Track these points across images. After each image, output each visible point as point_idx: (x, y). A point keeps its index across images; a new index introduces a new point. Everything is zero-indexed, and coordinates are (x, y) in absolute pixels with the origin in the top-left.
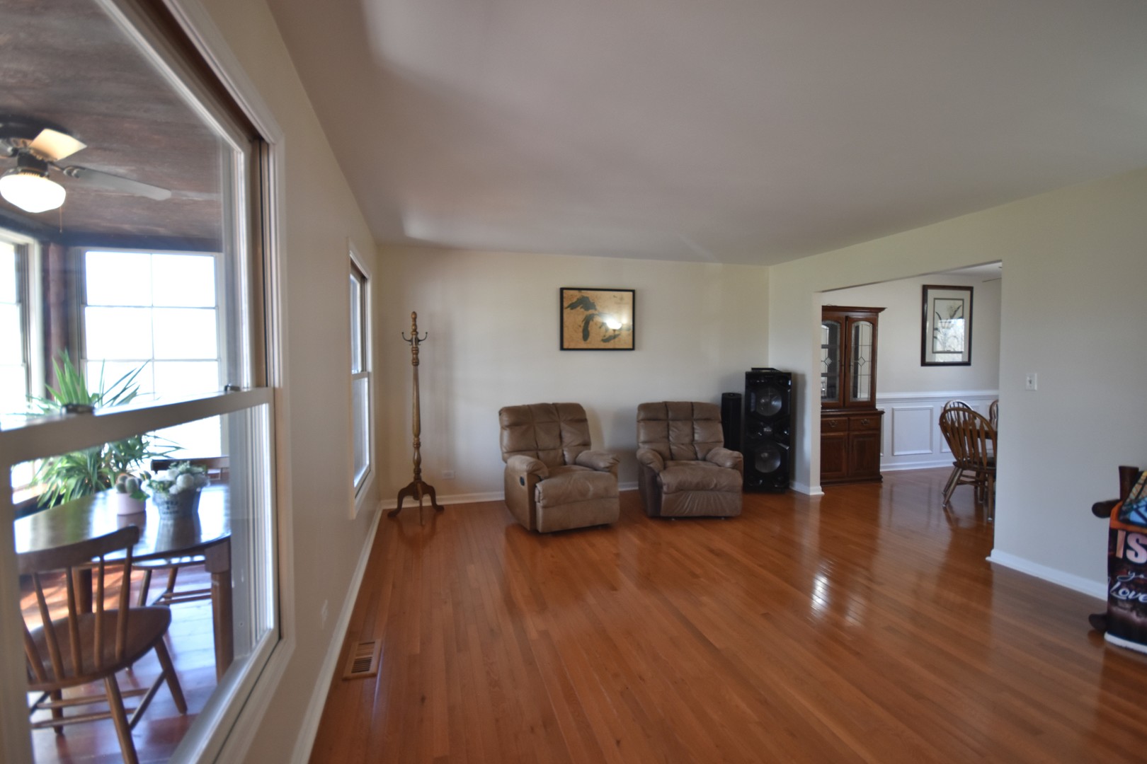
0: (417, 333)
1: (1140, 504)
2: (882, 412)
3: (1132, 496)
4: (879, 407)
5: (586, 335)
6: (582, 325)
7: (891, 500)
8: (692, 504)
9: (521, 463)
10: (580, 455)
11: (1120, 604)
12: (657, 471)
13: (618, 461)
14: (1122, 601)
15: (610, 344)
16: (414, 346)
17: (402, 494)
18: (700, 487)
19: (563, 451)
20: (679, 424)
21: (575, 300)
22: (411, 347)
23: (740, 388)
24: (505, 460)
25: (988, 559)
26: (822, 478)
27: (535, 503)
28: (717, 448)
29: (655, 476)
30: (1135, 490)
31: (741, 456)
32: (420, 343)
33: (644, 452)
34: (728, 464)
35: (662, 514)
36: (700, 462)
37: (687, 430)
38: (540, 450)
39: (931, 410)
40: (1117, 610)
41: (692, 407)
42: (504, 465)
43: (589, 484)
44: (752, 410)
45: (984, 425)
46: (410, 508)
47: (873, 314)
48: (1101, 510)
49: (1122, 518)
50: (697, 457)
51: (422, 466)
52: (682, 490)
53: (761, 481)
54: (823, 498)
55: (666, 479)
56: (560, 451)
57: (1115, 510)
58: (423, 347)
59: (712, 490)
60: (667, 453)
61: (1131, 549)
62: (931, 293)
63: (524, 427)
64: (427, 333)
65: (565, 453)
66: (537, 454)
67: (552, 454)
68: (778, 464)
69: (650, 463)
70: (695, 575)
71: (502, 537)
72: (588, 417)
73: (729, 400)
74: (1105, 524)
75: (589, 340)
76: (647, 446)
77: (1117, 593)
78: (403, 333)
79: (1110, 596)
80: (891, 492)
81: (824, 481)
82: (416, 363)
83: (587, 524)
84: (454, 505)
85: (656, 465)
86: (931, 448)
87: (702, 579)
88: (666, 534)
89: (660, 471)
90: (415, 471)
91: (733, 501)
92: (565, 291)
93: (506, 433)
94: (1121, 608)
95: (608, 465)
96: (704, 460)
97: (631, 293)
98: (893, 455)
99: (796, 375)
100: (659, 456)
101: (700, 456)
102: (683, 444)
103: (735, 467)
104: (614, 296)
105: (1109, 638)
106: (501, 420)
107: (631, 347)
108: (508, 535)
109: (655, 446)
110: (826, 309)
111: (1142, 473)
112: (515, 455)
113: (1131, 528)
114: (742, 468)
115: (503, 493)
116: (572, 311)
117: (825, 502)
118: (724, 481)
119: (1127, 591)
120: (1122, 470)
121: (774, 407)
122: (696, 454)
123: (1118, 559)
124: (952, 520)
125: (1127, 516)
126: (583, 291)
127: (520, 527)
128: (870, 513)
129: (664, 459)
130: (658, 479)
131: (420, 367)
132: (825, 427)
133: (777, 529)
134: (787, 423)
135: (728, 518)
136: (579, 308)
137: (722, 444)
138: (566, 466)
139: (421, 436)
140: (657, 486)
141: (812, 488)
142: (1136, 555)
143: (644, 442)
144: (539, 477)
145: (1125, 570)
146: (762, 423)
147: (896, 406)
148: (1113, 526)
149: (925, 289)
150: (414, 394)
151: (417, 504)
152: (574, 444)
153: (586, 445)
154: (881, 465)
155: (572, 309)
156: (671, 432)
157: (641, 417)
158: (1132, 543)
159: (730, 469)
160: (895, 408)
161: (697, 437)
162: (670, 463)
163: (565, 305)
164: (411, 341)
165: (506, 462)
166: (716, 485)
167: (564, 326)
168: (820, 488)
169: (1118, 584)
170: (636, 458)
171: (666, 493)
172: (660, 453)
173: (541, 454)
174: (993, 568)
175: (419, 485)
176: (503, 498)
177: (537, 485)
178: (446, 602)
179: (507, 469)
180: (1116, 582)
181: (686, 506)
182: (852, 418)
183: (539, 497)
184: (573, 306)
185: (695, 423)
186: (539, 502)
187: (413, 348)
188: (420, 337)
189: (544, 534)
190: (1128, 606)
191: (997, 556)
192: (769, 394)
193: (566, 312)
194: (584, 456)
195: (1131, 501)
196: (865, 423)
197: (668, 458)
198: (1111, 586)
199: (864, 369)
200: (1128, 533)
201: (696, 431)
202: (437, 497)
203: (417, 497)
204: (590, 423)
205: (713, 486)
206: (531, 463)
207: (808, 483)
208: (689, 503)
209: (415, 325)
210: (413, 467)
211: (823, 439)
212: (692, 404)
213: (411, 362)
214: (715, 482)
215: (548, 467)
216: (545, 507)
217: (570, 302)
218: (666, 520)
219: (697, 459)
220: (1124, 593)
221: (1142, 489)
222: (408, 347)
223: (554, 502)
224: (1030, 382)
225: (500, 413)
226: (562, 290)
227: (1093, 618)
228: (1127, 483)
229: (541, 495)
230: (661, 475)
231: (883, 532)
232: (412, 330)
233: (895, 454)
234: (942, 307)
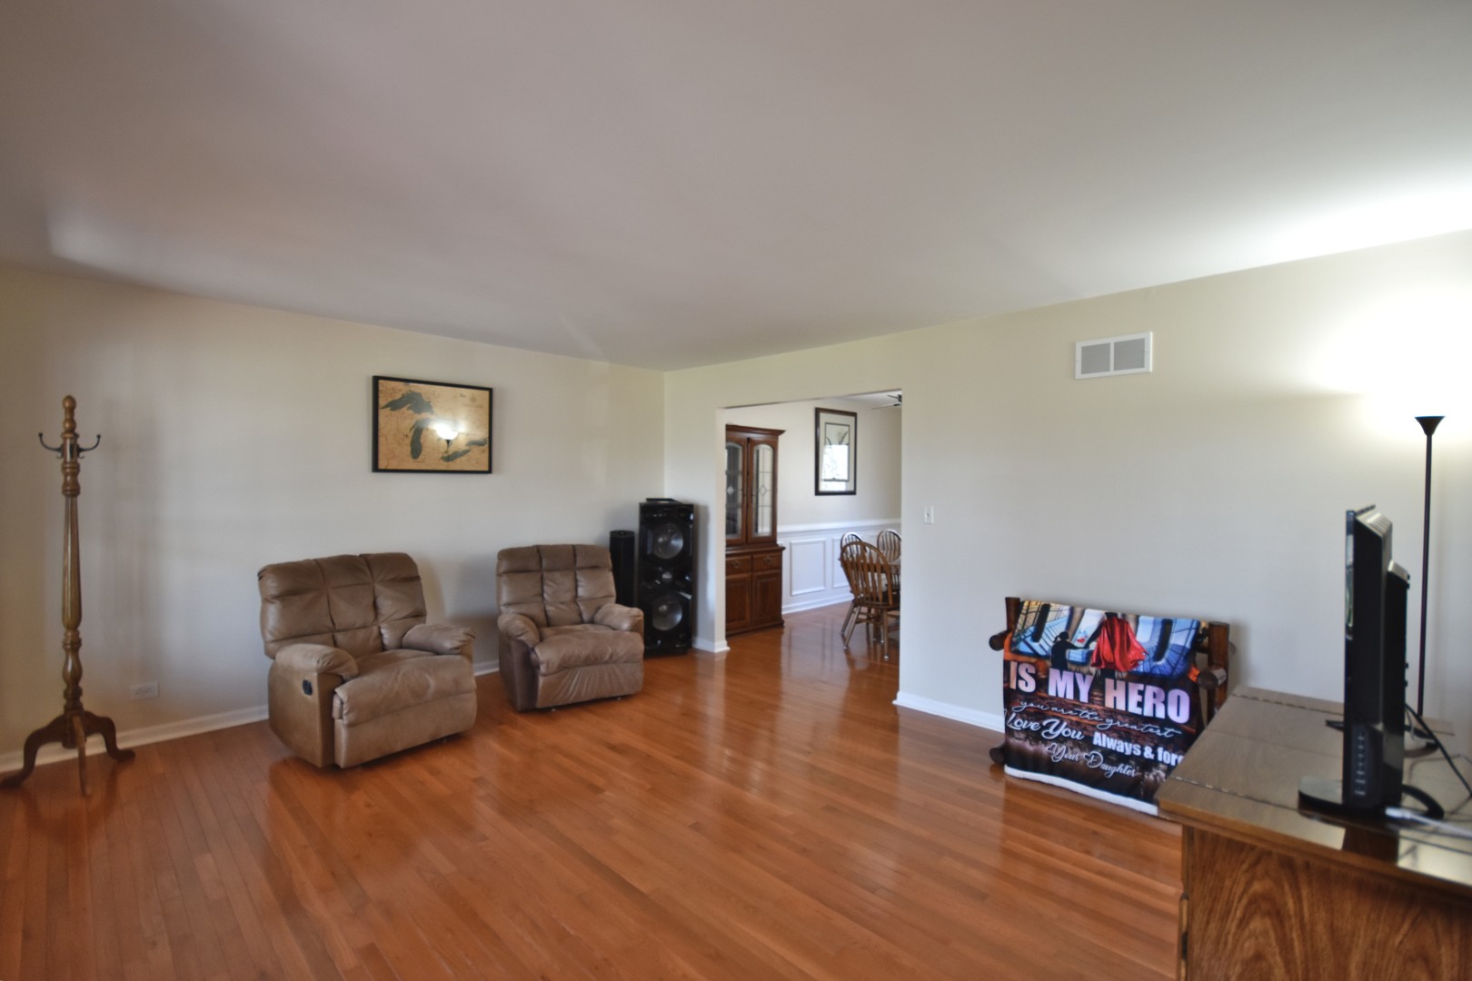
0: (76, 436)
1: (1027, 635)
2: (783, 548)
3: (1019, 627)
4: (780, 542)
5: (416, 449)
6: (411, 434)
7: (790, 646)
8: (580, 685)
9: (305, 659)
10: (409, 632)
11: (1016, 735)
12: (530, 645)
13: (473, 637)
14: (1017, 731)
15: (451, 463)
16: (68, 459)
17: (34, 743)
18: (592, 661)
19: (379, 628)
20: (557, 575)
21: (398, 396)
22: (62, 460)
23: (632, 523)
24: (271, 655)
25: (895, 702)
26: (728, 629)
27: (332, 720)
28: (608, 605)
29: (527, 652)
30: (1021, 620)
31: (642, 613)
32: (82, 454)
33: (510, 619)
34: (626, 625)
35: (539, 704)
36: (588, 626)
37: (568, 583)
38: (339, 631)
39: (824, 543)
40: (1014, 741)
41: (574, 550)
42: (270, 662)
43: (427, 676)
44: (649, 552)
45: (880, 559)
46: (53, 766)
47: (773, 436)
48: (996, 643)
49: (1013, 649)
50: (582, 618)
51: (82, 684)
52: (565, 668)
53: (659, 642)
54: (729, 654)
55: (546, 655)
56: (375, 629)
57: (1007, 641)
58: (85, 461)
59: (606, 663)
60: (541, 617)
61: (1022, 679)
62: (824, 417)
63: (309, 596)
64: (99, 437)
65: (383, 631)
66: (333, 637)
67: (361, 634)
68: (679, 617)
69: (521, 635)
70: (596, 789)
71: (264, 787)
72: (421, 573)
73: (619, 541)
74: (1000, 655)
75: (421, 457)
76: (511, 610)
77: (1013, 725)
78: (41, 435)
79: (1007, 729)
80: (790, 639)
81: (730, 633)
82: (72, 491)
83: (426, 739)
84: (158, 744)
85: (529, 637)
86: (825, 585)
87: (607, 793)
88: (545, 733)
89: (534, 646)
90: (66, 695)
91: (632, 674)
92: (381, 382)
93: (273, 610)
94: (1017, 739)
95: (457, 644)
96: (592, 622)
97: (487, 393)
98: (791, 595)
99: (698, 507)
100: (531, 623)
101: (586, 617)
102: (563, 603)
103: (634, 629)
104: (461, 395)
105: (1009, 770)
106: (262, 587)
107: (486, 469)
108: (275, 781)
109: (524, 609)
110: (731, 429)
111: (1023, 603)
112: (291, 644)
113: (1021, 658)
114: (643, 630)
115: (266, 707)
116: (393, 413)
117: (731, 658)
118: (621, 649)
119: (1021, 721)
120: (1008, 600)
121: (674, 548)
122: (580, 615)
123: (1013, 690)
124: (851, 662)
125: (1017, 647)
126: (411, 384)
127: (300, 763)
128: (772, 666)
129: (538, 625)
130: (533, 656)
131: (80, 498)
132: (730, 568)
133: (679, 699)
134: (687, 567)
135: (625, 697)
136: (405, 409)
137: (614, 599)
138: (386, 653)
139: (81, 628)
140: (531, 667)
141: (717, 644)
142: (1027, 684)
143: (508, 605)
144: (342, 677)
145: (1018, 701)
146: (660, 569)
147: (794, 541)
148: (1007, 658)
149: (818, 411)
150: (66, 549)
151: (73, 754)
152: (396, 616)
153: (419, 615)
154: (783, 607)
155: (392, 410)
156: (545, 588)
157: (502, 569)
158: (1023, 674)
159: (628, 633)
160: (793, 542)
161: (581, 592)
162: (547, 631)
163: (382, 402)
164: (61, 449)
165: (274, 658)
166: (611, 656)
167: (380, 434)
168: (725, 642)
169: (1014, 715)
170: (498, 628)
171: (544, 675)
172: (532, 618)
173: (340, 637)
174: (899, 712)
175: (77, 721)
176: (266, 716)
177: (337, 690)
178: (154, 944)
179: (273, 669)
180: (1011, 713)
181: (572, 687)
182: (755, 556)
183: (341, 710)
184: (394, 405)
185: (578, 572)
186: (341, 718)
187: (65, 462)
188: (82, 443)
189: (350, 769)
190: (1022, 736)
191: (904, 699)
192: (669, 531)
193: (383, 414)
194: (415, 634)
195: (1019, 631)
196: (768, 561)
197: (544, 624)
198: (1007, 718)
199: (764, 499)
200: (1019, 663)
201: (580, 584)
202: (119, 735)
203: (70, 741)
204: (424, 581)
205: (607, 657)
206: (326, 655)
207: (712, 639)
208: (576, 684)
209: (72, 421)
210: (62, 686)
211: (728, 583)
212: (574, 548)
213: (59, 490)
214: (610, 651)
215: (355, 658)
216: (351, 725)
217: (390, 400)
218: (545, 712)
219: (582, 622)
220: (1019, 723)
221: (1026, 618)
222: (54, 465)
223: (366, 714)
224: (928, 515)
225: (261, 576)
226: (376, 380)
227: (994, 752)
228: (1012, 614)
229: (345, 706)
230: (537, 650)
231: (787, 685)
232: (62, 430)
233: (794, 593)
234: (832, 432)
